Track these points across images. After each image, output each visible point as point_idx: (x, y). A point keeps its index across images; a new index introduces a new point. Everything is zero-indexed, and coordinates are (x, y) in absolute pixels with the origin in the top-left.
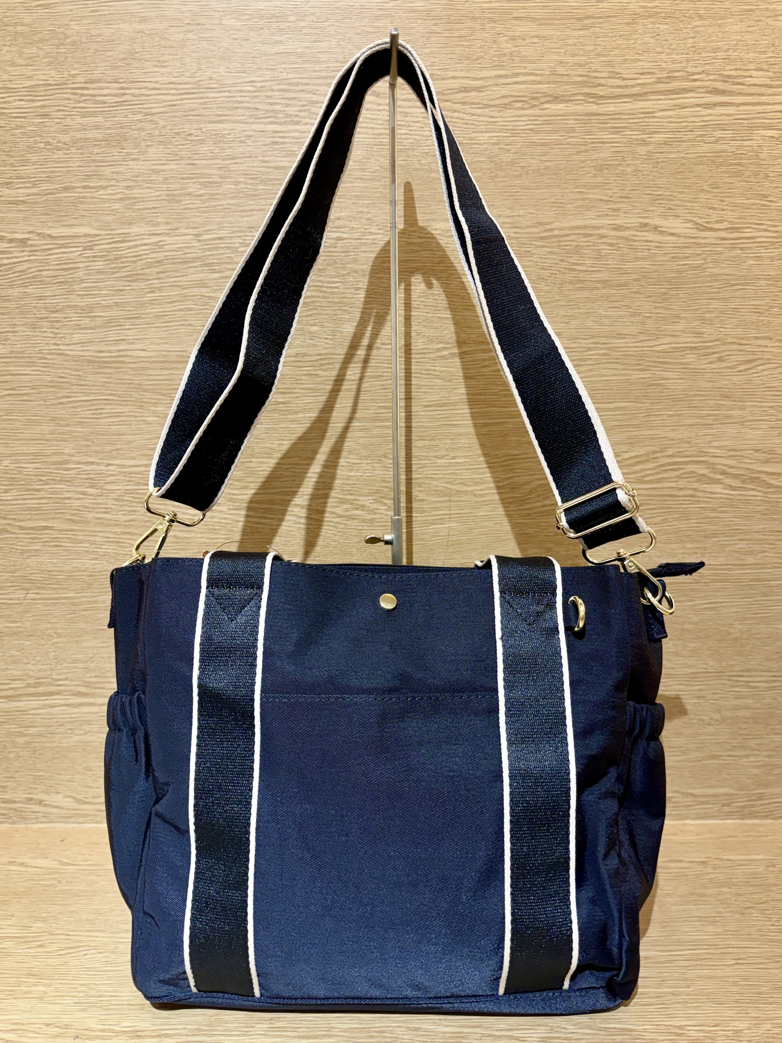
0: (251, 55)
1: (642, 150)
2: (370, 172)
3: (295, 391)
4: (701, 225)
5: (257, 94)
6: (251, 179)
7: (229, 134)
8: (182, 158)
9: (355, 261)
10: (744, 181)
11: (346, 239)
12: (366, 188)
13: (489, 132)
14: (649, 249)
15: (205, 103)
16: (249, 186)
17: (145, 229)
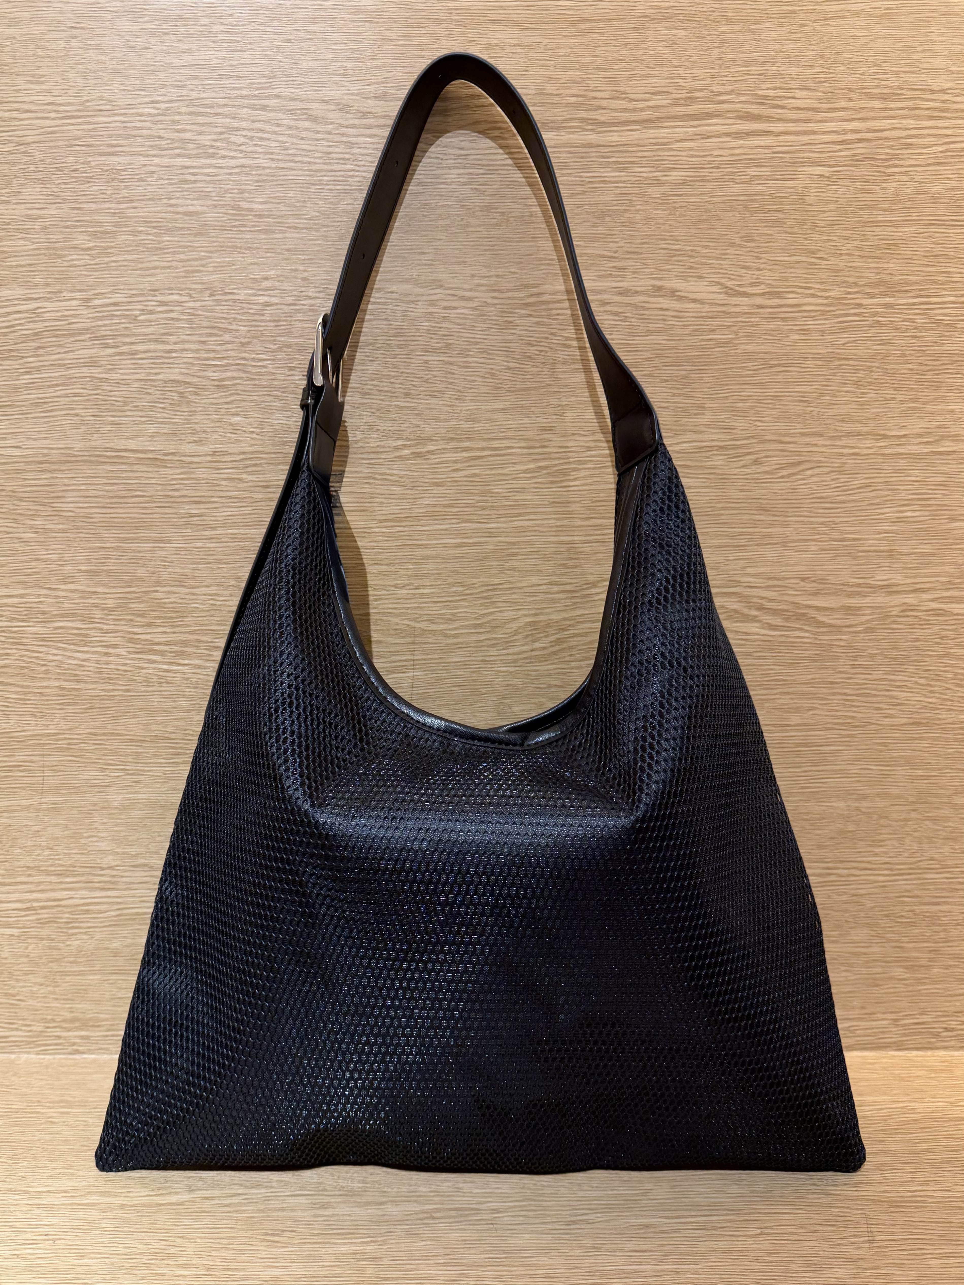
0: (152, 68)
1: (655, 192)
2: (306, 219)
3: (213, 499)
4: (731, 289)
5: (160, 118)
6: (154, 227)
7: (125, 170)
8: (65, 201)
9: (289, 333)
10: (786, 233)
11: (276, 304)
12: (301, 239)
13: (457, 168)
14: (664, 320)
15: (94, 130)
16: (150, 237)
17: (19, 292)
